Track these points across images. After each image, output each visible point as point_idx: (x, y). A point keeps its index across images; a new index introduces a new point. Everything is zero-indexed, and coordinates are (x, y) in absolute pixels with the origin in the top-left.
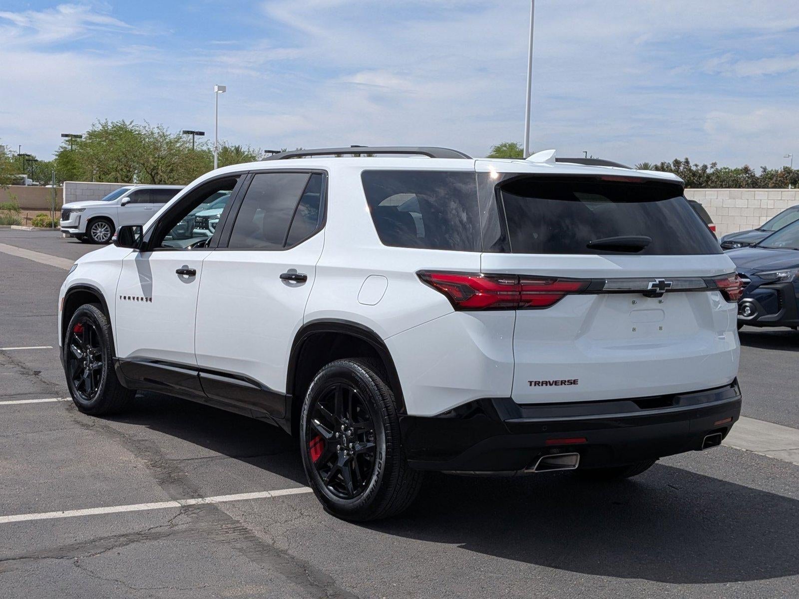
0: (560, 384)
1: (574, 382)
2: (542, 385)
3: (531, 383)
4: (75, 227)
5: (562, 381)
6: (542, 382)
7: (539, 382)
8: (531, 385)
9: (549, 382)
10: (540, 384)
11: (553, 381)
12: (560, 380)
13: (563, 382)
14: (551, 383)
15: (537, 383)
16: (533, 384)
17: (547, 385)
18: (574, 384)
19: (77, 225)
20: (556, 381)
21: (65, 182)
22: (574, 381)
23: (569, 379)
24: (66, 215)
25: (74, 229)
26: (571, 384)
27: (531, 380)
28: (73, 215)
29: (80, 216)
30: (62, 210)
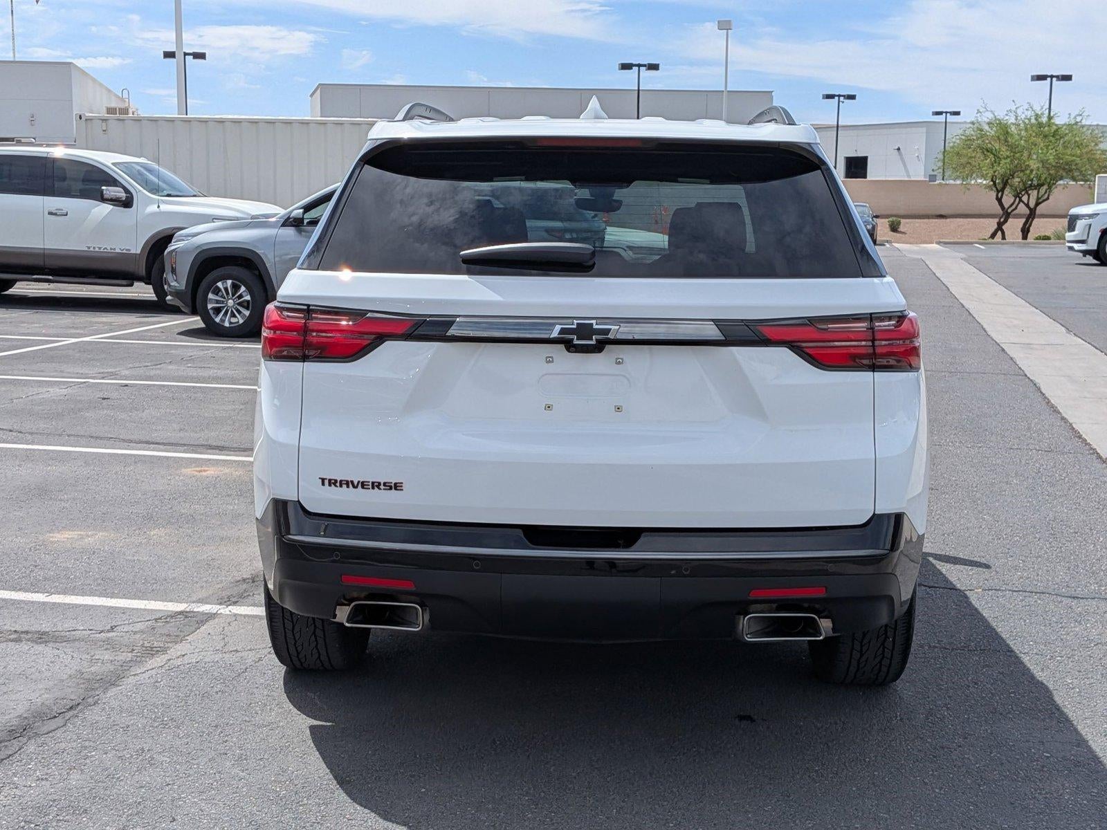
0: (370, 487)
1: (397, 487)
2: (341, 486)
3: (323, 480)
4: (1082, 242)
5: (373, 483)
6: (341, 481)
7: (336, 481)
8: (323, 484)
9: (352, 482)
10: (338, 484)
11: (359, 482)
12: (371, 481)
13: (376, 485)
14: (356, 484)
15: (332, 483)
16: (326, 482)
17: (348, 487)
18: (396, 489)
19: (1085, 238)
20: (363, 483)
21: (1097, 176)
22: (395, 484)
23: (386, 481)
24: (1072, 222)
25: (1080, 245)
26: (391, 489)
27: (325, 477)
28: (1080, 224)
29: (1090, 225)
30: (1069, 217)
